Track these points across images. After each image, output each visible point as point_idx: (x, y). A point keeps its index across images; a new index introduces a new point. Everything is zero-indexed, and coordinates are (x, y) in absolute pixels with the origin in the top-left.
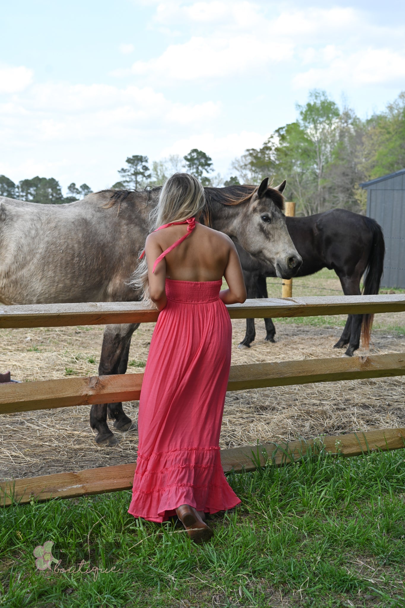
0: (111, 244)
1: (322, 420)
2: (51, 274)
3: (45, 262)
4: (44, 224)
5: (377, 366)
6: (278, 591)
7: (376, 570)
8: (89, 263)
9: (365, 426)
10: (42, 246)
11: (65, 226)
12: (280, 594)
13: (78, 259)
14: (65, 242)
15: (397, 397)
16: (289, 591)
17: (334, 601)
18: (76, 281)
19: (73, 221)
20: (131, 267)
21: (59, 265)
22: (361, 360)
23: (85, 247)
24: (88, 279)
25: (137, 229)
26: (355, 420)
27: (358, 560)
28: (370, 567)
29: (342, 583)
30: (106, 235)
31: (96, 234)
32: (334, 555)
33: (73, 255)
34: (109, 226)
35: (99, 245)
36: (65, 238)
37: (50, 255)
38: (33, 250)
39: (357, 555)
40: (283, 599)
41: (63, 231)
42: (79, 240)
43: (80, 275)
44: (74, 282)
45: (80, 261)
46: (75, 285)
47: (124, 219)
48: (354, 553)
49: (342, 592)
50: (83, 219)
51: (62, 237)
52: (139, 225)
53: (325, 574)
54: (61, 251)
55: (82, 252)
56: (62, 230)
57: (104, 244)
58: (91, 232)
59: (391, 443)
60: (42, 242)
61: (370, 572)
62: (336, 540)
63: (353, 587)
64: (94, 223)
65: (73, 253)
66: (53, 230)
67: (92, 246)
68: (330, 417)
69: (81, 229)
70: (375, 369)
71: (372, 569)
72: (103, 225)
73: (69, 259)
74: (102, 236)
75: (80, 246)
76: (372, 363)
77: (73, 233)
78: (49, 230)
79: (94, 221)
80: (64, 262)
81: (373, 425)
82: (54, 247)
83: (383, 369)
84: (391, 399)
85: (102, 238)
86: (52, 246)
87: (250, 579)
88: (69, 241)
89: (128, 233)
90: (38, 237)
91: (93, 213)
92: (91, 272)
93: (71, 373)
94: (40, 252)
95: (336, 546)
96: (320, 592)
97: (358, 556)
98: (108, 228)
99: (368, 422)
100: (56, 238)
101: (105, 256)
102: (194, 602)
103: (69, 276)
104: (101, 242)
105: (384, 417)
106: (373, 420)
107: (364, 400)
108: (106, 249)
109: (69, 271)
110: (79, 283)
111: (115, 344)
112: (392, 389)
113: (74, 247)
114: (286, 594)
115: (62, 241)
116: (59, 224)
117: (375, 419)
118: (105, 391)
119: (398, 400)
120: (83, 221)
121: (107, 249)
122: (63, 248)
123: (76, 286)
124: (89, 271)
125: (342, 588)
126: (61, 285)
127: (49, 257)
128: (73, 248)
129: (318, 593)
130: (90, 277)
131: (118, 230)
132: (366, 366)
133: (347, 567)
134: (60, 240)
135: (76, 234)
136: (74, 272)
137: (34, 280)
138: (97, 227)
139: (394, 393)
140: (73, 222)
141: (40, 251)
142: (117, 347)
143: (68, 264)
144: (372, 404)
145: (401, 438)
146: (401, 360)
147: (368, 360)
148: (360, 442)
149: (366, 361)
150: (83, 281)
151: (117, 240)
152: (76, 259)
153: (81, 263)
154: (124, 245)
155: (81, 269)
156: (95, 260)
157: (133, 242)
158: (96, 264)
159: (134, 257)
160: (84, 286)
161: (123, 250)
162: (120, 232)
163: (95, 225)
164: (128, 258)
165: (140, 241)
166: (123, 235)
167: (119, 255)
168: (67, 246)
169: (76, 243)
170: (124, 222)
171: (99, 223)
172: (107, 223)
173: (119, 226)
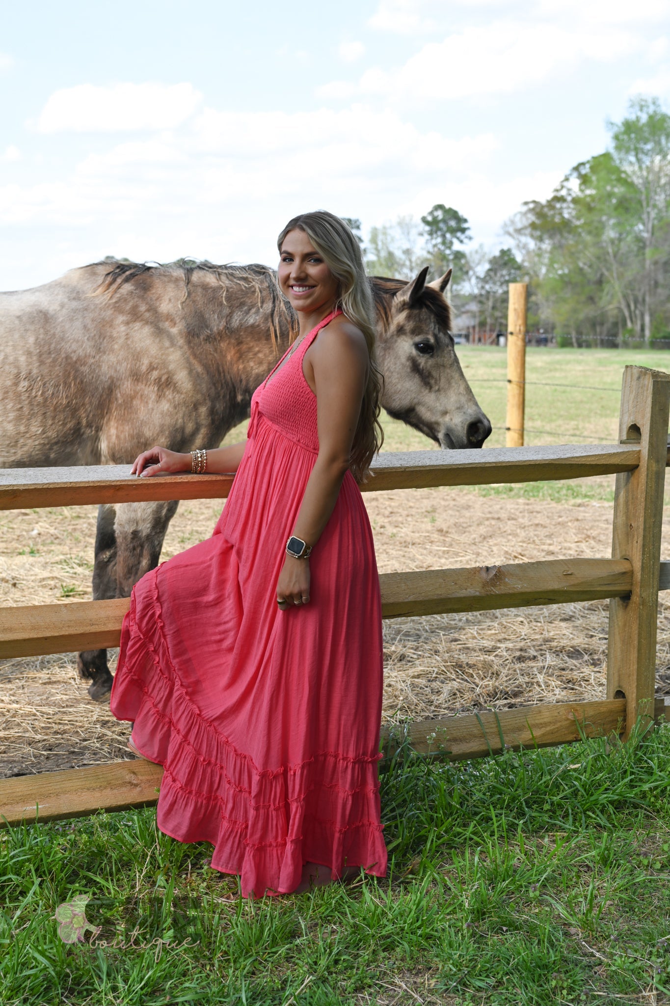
0: (92, 360)
5: (518, 586)
8: (50, 392)
9: (557, 691)
11: (2, 323)
18: (28, 426)
19: (18, 314)
20: (135, 402)
22: (484, 574)
23: (42, 363)
25: (147, 330)
26: (542, 679)
27: (400, 980)
28: (416, 997)
30: (83, 342)
31: (62, 339)
32: (352, 968)
33: (17, 376)
34: (89, 326)
35: (69, 361)
39: (398, 968)
42: (28, 348)
43: (32, 415)
44: (22, 429)
45: (30, 389)
46: (26, 432)
47: (122, 312)
48: (394, 964)
50: (41, 312)
52: (152, 323)
55: (35, 371)
57: (78, 359)
58: (54, 334)
59: (552, 732)
64: (61, 319)
65: (16, 372)
67: (54, 361)
68: (497, 675)
69: (33, 329)
70: (511, 592)
71: (422, 998)
72: (78, 324)
73: (9, 383)
74: (75, 343)
75: (30, 360)
76: (507, 580)
77: (17, 336)
79: (62, 316)
83: (528, 590)
85: (74, 346)
88: (9, 350)
89: (126, 339)
91: (63, 302)
92: (55, 409)
93: (71, 594)
97: (400, 971)
98: (89, 330)
99: (566, 683)
101: (82, 382)
103: (11, 415)
104: (72, 355)
106: (579, 679)
107: (579, 641)
108: (83, 369)
109: (9, 406)
110: (33, 429)
113: (18, 360)
117: (582, 677)
120: (41, 314)
121: (85, 369)
124: (51, 409)
128: (16, 364)
130: (54, 419)
131: (108, 334)
132: (494, 586)
135: (23, 337)
136: (21, 408)
138: (67, 327)
140: (18, 317)
143: (7, 392)
145: (573, 723)
146: (569, 573)
147: (498, 574)
148: (487, 731)
149: (495, 575)
150: (41, 426)
151: (105, 353)
152: (24, 384)
153: (34, 391)
154: (118, 362)
155: (35, 404)
156: (61, 387)
157: (137, 357)
158: (64, 396)
159: (140, 384)
160: (44, 436)
161: (116, 370)
162: (111, 337)
163: (62, 322)
164: (127, 386)
165: (152, 352)
166: (117, 343)
167: (109, 381)
168: (4, 359)
169: (23, 354)
170: (121, 318)
171: (72, 320)
172: (88, 321)
173: (111, 326)
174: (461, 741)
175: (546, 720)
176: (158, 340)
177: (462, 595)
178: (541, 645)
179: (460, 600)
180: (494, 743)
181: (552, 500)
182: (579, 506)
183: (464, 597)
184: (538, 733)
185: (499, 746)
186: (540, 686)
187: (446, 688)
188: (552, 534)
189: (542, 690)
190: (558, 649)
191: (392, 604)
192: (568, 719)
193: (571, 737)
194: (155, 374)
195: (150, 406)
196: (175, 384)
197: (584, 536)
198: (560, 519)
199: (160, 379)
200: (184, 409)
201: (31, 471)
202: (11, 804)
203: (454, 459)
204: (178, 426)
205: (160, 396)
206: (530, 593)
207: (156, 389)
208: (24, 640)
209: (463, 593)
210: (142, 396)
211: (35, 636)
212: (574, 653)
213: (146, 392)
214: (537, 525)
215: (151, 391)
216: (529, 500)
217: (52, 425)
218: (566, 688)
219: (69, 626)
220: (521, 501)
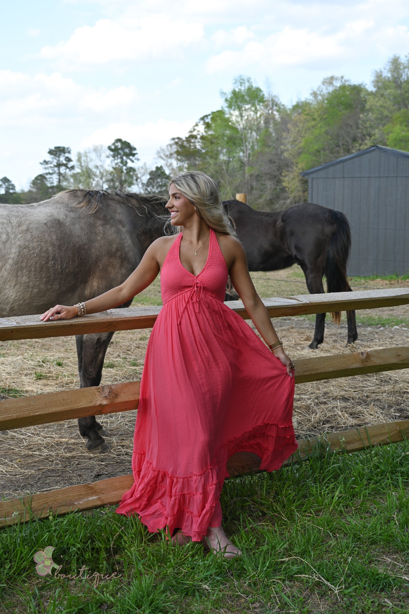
0: (87, 247)
1: (307, 415)
2: (25, 279)
3: (18, 267)
4: (14, 228)
5: (377, 361)
6: (314, 594)
7: (404, 566)
8: (65, 266)
9: (350, 419)
10: (14, 250)
11: (37, 228)
12: (316, 597)
13: (53, 262)
14: (39, 245)
15: (373, 388)
16: (325, 593)
17: (372, 600)
18: (52, 285)
19: (45, 222)
20: (109, 268)
21: (33, 269)
22: (361, 356)
23: (60, 250)
24: (63, 282)
25: (113, 229)
26: (340, 413)
27: (385, 558)
28: (399, 564)
29: (376, 581)
30: (82, 236)
31: (70, 235)
32: (361, 554)
33: (48, 258)
34: (84, 227)
35: (75, 247)
36: (38, 241)
37: (23, 260)
38: (4, 256)
39: (382, 552)
40: (320, 601)
41: (36, 233)
42: (53, 242)
43: (55, 279)
44: (49, 287)
45: (55, 264)
47: (99, 219)
48: (379, 550)
49: (377, 591)
51: (35, 240)
52: (114, 225)
53: (357, 573)
54: (35, 255)
55: (57, 255)
56: (34, 233)
57: (80, 247)
58: (66, 233)
59: (390, 437)
60: (14, 246)
61: (399, 568)
62: (360, 538)
63: (387, 585)
64: (68, 224)
65: (47, 256)
66: (25, 233)
67: (67, 248)
69: (54, 230)
70: (375, 365)
71: (401, 565)
72: (77, 226)
73: (43, 263)
74: (77, 238)
75: (54, 249)
76: (372, 359)
77: (46, 235)
78: (21, 233)
79: (68, 222)
80: (38, 266)
81: (357, 418)
82: (27, 251)
83: (382, 364)
84: (368, 390)
85: (77, 240)
86: (25, 250)
87: (284, 584)
88: (43, 244)
89: (103, 234)
90: (9, 242)
91: (65, 213)
92: (67, 275)
94: (12, 257)
95: (360, 545)
96: (355, 593)
97: (384, 553)
98: (84, 229)
99: (351, 415)
100: (28, 241)
101: (81, 259)
102: (234, 610)
103: (44, 280)
104: (76, 244)
105: (367, 409)
106: (357, 412)
107: (343, 393)
109: (43, 275)
110: (54, 287)
111: (97, 348)
112: (366, 380)
113: (48, 249)
114: (322, 596)
115: (35, 244)
116: (31, 226)
117: (358, 411)
118: (119, 400)
119: (375, 391)
120: (56, 221)
121: (83, 252)
122: (37, 251)
123: (51, 290)
124: (65, 275)
125: (377, 587)
126: (35, 290)
127: (22, 262)
128: (47, 251)
129: (354, 594)
130: (65, 280)
131: (94, 231)
132: (367, 362)
133: (375, 565)
134: (33, 243)
135: (49, 236)
136: (50, 276)
137: (8, 287)
138: (72, 228)
139: (370, 384)
140: (45, 224)
141: (12, 256)
142: (99, 352)
143: (42, 268)
144: (352, 396)
145: (400, 431)
146: (399, 354)
148: (362, 437)
149: (366, 356)
150: (58, 285)
151: (93, 242)
152: (51, 263)
153: (56, 266)
154: (100, 247)
155: (57, 273)
156: (71, 263)
157: (110, 244)
158: (72, 268)
159: (112, 259)
160: (59, 290)
161: (99, 251)
162: (95, 233)
164: (105, 260)
165: (117, 241)
166: (99, 236)
168: (41, 249)
169: (50, 246)
170: (99, 222)
171: (73, 224)
172: (82, 224)
173: (94, 227)
174: (351, 443)
175: (387, 431)
176: (119, 235)
177: (354, 367)
179: (352, 370)
180: (366, 443)
183: (355, 368)
184: (384, 437)
192: (397, 430)
193: (399, 439)
194: (119, 253)
199: (122, 256)
210: (112, 265)
215: (117, 262)
217: (64, 284)
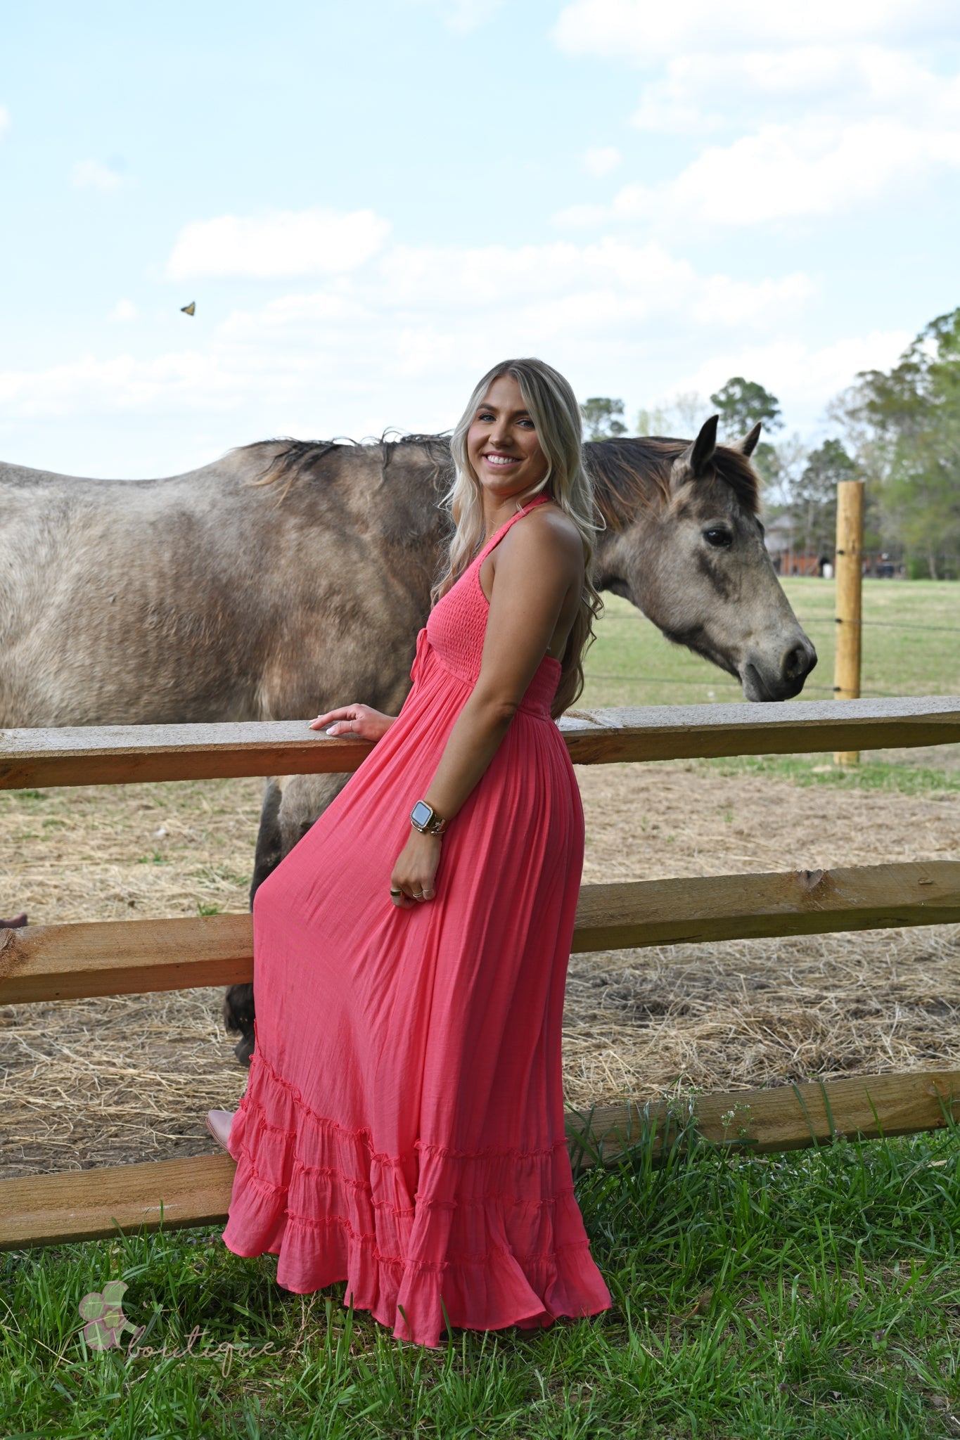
0: (249, 582)
2: (82, 658)
3: (69, 627)
4: (73, 529)
5: (851, 898)
8: (188, 629)
9: (912, 1060)
10: (62, 586)
11: (128, 533)
13: (155, 619)
14: (123, 574)
18: (154, 677)
19: (153, 519)
20: (305, 641)
21: (104, 634)
23: (178, 588)
24: (186, 671)
25: (328, 537)
30: (238, 557)
31: (210, 553)
33: (143, 608)
34: (248, 533)
35: (217, 584)
36: (123, 566)
37: (81, 610)
38: (39, 599)
41: (122, 546)
42: (162, 568)
43: (161, 663)
44: (147, 680)
45: (159, 626)
46: (152, 686)
47: (294, 512)
50: (183, 514)
51: (117, 563)
52: (335, 527)
54: (111, 599)
55: (168, 601)
56: (120, 543)
57: (230, 581)
58: (199, 547)
59: (904, 1114)
60: (65, 577)
64: (209, 525)
65: (142, 602)
66: (97, 545)
67: (197, 584)
68: (823, 1035)
69: (171, 539)
70: (842, 907)
72: (232, 531)
73: (131, 618)
74: (225, 559)
75: (162, 585)
76: (837, 890)
77: (147, 551)
78: (86, 545)
79: (212, 520)
80: (117, 627)
82: (93, 588)
83: (868, 906)
85: (224, 563)
86: (88, 585)
88: (135, 573)
89: (298, 550)
90: (55, 564)
91: (215, 500)
92: (194, 652)
94: (57, 603)
100: (100, 564)
101: (233, 613)
103: (133, 663)
104: (221, 576)
108: (236, 594)
109: (130, 651)
110: (162, 681)
113: (146, 586)
116: (116, 527)
120: (183, 519)
121: (238, 595)
122: (117, 590)
123: (154, 690)
124: (189, 652)
126: (111, 688)
127: (79, 616)
128: (142, 591)
130: (191, 665)
131: (274, 544)
132: (819, 898)
134: (110, 568)
135: (155, 552)
136: (146, 652)
137: (41, 675)
138: (217, 536)
140: (152, 524)
141: (58, 599)
143: (128, 632)
145: (935, 1100)
146: (928, 881)
147: (825, 882)
148: (810, 1110)
149: (820, 883)
150: (172, 677)
151: (267, 571)
152: (152, 619)
153: (165, 628)
154: (285, 584)
155: (166, 646)
156: (203, 622)
157: (311, 575)
158: (207, 634)
159: (315, 614)
160: (177, 690)
161: (281, 596)
162: (276, 548)
163: (211, 529)
164: (297, 618)
165: (333, 569)
166: (285, 556)
167: (272, 611)
168: (127, 585)
169: (154, 577)
170: (293, 521)
171: (224, 525)
172: (247, 526)
173: (278, 533)
174: (771, 1124)
175: (895, 1096)
176: (341, 552)
177: (772, 912)
178: (887, 995)
179: (769, 918)
180: (821, 1128)
181: (902, 791)
182: (942, 799)
183: (775, 915)
184: (884, 1114)
185: (827, 1133)
186: (885, 1052)
187: (749, 1054)
188: (903, 839)
189: (890, 1058)
190: (912, 1000)
191: (671, 923)
192: (928, 1095)
193: (932, 1122)
194: (336, 600)
195: (329, 645)
196: (365, 614)
197: (948, 841)
198: (914, 818)
199: (343, 606)
200: (377, 649)
201: (160, 729)
202: (126, 1202)
203: (760, 715)
204: (368, 675)
205: (343, 632)
206: (871, 910)
207: (337, 621)
208: (148, 968)
209: (773, 909)
210: (317, 631)
211: (163, 962)
212: (936, 1007)
213: (323, 626)
214: (880, 826)
215: (330, 624)
216: (868, 791)
217: (188, 675)
218: (924, 1056)
219: (210, 949)
220: (857, 792)
